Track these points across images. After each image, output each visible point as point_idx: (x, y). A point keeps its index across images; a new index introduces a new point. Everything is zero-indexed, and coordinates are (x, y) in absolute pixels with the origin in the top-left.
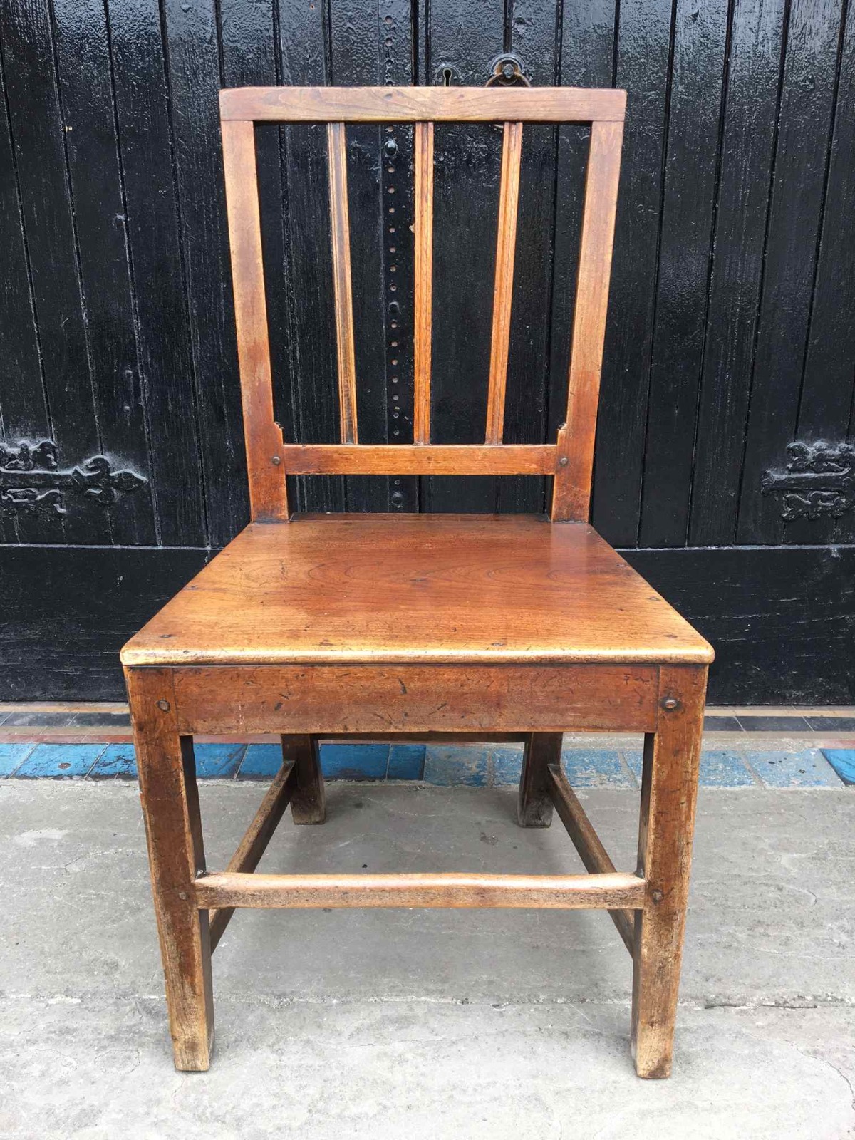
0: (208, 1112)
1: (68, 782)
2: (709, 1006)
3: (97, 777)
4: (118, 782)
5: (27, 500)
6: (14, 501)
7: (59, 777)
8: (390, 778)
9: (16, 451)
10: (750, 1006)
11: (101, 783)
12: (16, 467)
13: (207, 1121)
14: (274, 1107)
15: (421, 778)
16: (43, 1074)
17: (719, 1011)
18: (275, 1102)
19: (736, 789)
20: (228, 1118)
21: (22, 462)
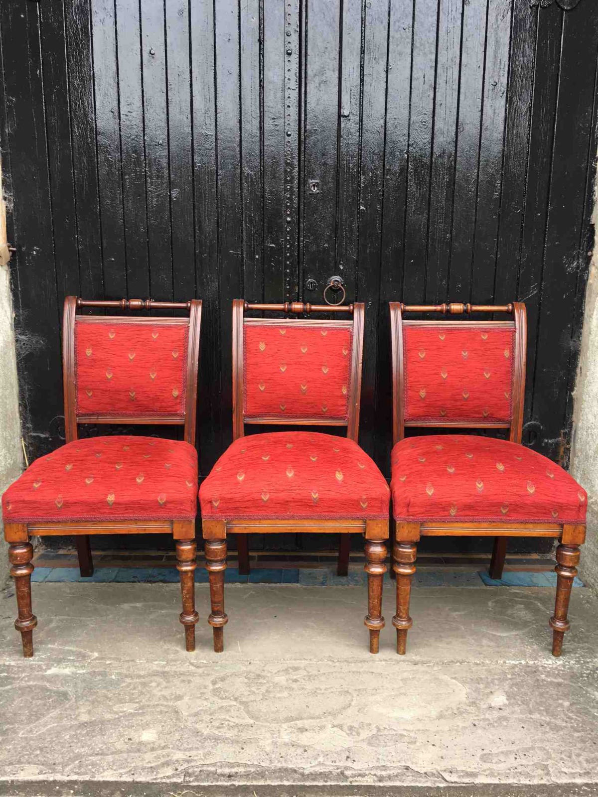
0: (224, 696)
1: (139, 584)
2: (415, 664)
3: (150, 582)
4: (161, 584)
7: (133, 582)
8: (283, 582)
10: (431, 664)
11: (154, 585)
13: (224, 699)
14: (249, 695)
15: (298, 583)
16: (158, 686)
17: (420, 665)
18: (249, 693)
19: (438, 587)
20: (232, 698)
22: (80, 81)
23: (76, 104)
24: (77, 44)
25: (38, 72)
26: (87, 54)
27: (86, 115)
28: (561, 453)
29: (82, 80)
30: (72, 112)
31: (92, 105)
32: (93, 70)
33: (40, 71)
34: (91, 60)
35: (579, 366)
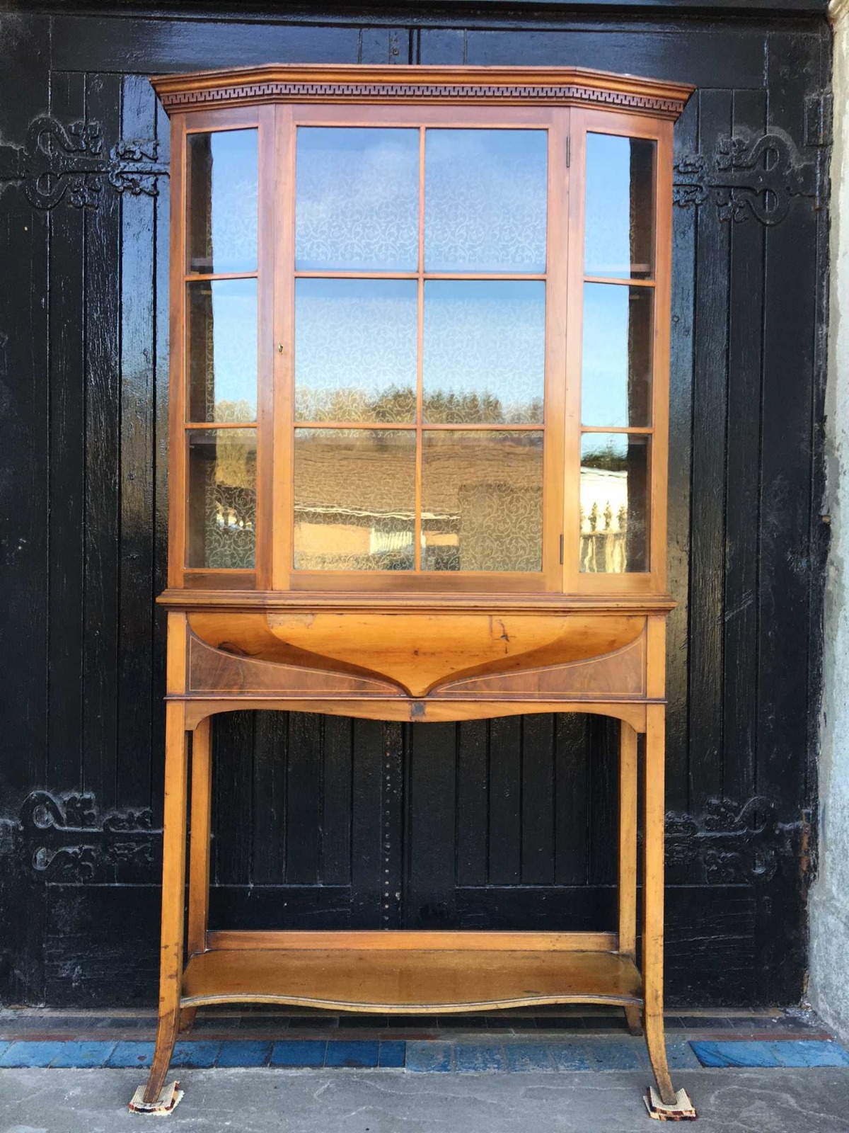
5: (126, 851)
6: (118, 852)
7: (140, 1067)
8: (380, 1066)
9: (124, 817)
12: (123, 827)
15: (404, 1066)
19: (628, 1071)
21: (127, 825)
22: (101, 314)
23: (94, 344)
24: (100, 265)
25: (43, 301)
26: (113, 278)
27: (107, 358)
28: (805, 845)
29: (104, 312)
30: (88, 355)
31: (116, 345)
32: (120, 298)
33: (46, 300)
34: (118, 287)
35: (822, 713)
